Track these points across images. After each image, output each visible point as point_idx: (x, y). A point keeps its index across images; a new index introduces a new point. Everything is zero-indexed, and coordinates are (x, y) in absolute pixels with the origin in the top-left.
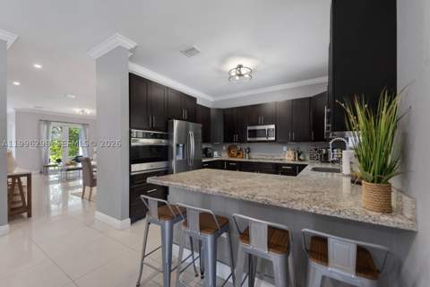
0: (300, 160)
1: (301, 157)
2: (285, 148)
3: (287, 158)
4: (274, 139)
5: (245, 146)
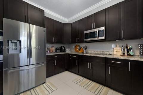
0: (129, 55)
1: (131, 53)
2: (113, 46)
3: (115, 53)
4: (103, 38)
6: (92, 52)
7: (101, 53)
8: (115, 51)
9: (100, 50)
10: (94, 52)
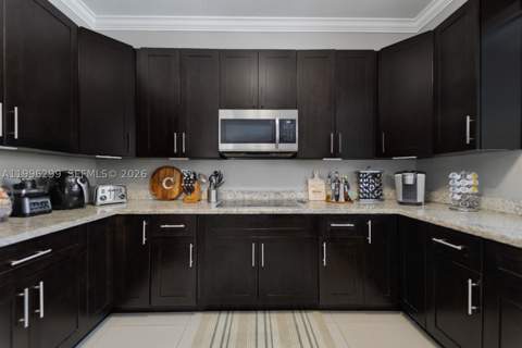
3: (312, 196)
5: (205, 168)
6: (240, 197)
7: (272, 197)
8: (311, 189)
9: (268, 189)
10: (247, 197)
